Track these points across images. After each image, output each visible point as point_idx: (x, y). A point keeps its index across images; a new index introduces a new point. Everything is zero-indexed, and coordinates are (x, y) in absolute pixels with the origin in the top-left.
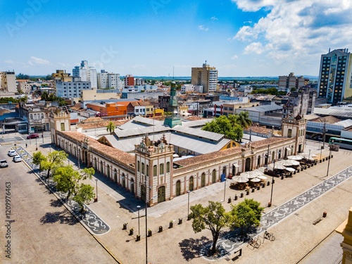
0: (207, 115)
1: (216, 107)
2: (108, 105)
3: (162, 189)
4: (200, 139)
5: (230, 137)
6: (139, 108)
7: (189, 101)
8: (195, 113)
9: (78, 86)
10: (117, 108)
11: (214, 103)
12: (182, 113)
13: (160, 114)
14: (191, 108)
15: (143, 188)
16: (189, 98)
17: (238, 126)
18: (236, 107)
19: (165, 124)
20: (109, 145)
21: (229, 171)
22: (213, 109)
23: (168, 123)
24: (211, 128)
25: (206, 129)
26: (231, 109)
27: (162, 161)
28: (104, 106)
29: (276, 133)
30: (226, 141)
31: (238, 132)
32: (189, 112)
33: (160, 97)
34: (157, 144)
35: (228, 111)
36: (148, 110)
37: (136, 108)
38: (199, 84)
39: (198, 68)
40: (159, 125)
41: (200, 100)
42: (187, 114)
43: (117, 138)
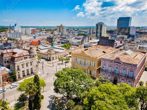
0: (62, 43)
1: (65, 41)
2: (32, 41)
3: (53, 58)
4: (60, 49)
5: (67, 48)
6: (42, 42)
7: (57, 39)
8: (59, 42)
9: (17, 34)
10: (35, 42)
11: (64, 40)
12: (55, 43)
13: (48, 43)
14: (58, 41)
15: (50, 58)
16: (57, 38)
17: (69, 46)
18: (70, 41)
19: (51, 46)
20: (39, 51)
21: (66, 55)
22: (64, 41)
23: (52, 46)
24: (63, 47)
25: (62, 47)
26: (69, 41)
27: (53, 53)
28: (31, 41)
29: (78, 47)
30: (66, 49)
31: (69, 47)
32: (57, 42)
33: (47, 38)
34: (52, 50)
35: (68, 42)
36: (44, 42)
37: (41, 42)
38: (60, 32)
39: (59, 26)
40: (50, 46)
41: (60, 39)
42: (56, 43)
43: (41, 49)
